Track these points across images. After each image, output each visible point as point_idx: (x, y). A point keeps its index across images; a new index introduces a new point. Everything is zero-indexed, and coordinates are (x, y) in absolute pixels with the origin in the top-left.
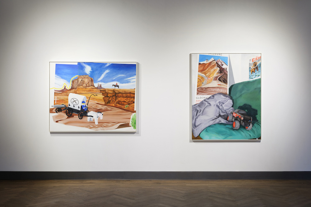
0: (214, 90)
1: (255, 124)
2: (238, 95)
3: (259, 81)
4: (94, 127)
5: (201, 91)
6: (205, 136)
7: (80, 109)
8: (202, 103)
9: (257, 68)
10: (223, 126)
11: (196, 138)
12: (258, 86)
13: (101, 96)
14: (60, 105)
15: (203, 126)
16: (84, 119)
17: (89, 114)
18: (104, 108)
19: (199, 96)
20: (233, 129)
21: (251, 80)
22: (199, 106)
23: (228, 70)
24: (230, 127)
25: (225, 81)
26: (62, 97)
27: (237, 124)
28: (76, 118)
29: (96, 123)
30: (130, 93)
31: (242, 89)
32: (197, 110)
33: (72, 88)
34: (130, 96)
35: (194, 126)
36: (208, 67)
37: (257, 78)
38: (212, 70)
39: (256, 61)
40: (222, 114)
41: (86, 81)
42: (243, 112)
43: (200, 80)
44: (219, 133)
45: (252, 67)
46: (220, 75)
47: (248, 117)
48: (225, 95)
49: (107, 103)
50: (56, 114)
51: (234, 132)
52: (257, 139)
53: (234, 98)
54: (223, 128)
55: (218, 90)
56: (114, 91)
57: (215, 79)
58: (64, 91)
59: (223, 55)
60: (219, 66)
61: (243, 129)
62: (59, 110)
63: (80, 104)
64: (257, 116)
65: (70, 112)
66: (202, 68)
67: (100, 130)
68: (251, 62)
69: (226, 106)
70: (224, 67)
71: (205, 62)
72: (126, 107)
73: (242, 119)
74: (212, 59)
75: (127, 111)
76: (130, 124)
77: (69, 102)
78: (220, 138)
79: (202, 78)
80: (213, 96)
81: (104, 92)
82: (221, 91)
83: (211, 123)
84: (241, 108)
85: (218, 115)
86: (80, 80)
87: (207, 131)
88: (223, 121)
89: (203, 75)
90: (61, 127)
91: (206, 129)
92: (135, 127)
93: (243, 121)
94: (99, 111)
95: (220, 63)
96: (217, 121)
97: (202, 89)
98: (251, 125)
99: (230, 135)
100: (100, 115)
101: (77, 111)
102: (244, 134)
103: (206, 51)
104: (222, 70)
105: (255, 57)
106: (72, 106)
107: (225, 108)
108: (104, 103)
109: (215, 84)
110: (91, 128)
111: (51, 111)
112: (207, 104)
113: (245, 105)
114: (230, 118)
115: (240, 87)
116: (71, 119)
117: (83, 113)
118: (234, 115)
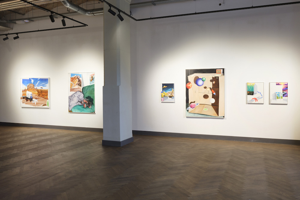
0: (76, 89)
1: (93, 106)
2: (85, 92)
3: (93, 85)
4: (35, 105)
5: (72, 90)
6: (74, 111)
7: (30, 98)
8: (72, 95)
9: (93, 79)
10: (80, 106)
11: (70, 111)
12: (93, 88)
13: (37, 92)
14: (24, 96)
15: (72, 106)
16: (32, 101)
17: (33, 100)
18: (38, 97)
19: (71, 92)
20: (84, 108)
21: (91, 85)
22: (71, 97)
23: (82, 80)
24: (83, 106)
25: (80, 86)
26: (24, 93)
27: (85, 105)
28: (29, 101)
29: (36, 104)
30: (46, 91)
31: (87, 89)
32: (71, 98)
33: (28, 89)
34: (46, 92)
35: (69, 106)
36: (74, 79)
37: (93, 84)
38: (76, 80)
39: (93, 76)
40: (80, 101)
41: (32, 86)
42: (88, 100)
43: (71, 85)
44: (79, 109)
45: (91, 79)
46: (78, 83)
47: (90, 102)
48: (80, 92)
49: (39, 95)
50: (23, 100)
51: (84, 109)
52: (93, 113)
53: (84, 93)
54: (80, 107)
55: (78, 90)
56: (41, 90)
57: (77, 84)
58: (25, 90)
59: (80, 74)
60: (78, 79)
61: (88, 108)
62: (24, 98)
63: (30, 96)
64: (93, 102)
65: (27, 99)
66: (72, 80)
67: (37, 107)
68: (91, 76)
69: (81, 97)
70: (80, 79)
71: (73, 77)
72: (45, 97)
73: (87, 103)
74: (76, 75)
75: (46, 99)
76: (47, 105)
77: (27, 95)
78: (79, 111)
79: (72, 84)
80: (76, 92)
81: (38, 91)
82: (79, 90)
83: (76, 105)
84: (87, 98)
85: (78, 101)
86: (30, 85)
87: (74, 108)
88: (80, 104)
89: (72, 83)
90: (25, 105)
91: (74, 107)
92: (48, 106)
93: (88, 104)
94: (36, 99)
95: (78, 77)
96: (78, 104)
97: (72, 89)
98: (91, 106)
99: (83, 111)
100: (37, 100)
101: (29, 99)
102: (88, 110)
103: (73, 72)
104: (79, 81)
105: (92, 74)
106: (27, 97)
107: (81, 98)
108: (38, 95)
109: (77, 87)
110: (34, 106)
111: (21, 98)
112: (74, 96)
113: (88, 96)
114: (83, 102)
115: (86, 88)
116: (27, 102)
117: (31, 99)
118: (84, 101)
